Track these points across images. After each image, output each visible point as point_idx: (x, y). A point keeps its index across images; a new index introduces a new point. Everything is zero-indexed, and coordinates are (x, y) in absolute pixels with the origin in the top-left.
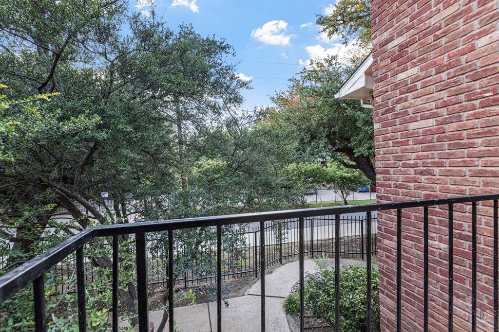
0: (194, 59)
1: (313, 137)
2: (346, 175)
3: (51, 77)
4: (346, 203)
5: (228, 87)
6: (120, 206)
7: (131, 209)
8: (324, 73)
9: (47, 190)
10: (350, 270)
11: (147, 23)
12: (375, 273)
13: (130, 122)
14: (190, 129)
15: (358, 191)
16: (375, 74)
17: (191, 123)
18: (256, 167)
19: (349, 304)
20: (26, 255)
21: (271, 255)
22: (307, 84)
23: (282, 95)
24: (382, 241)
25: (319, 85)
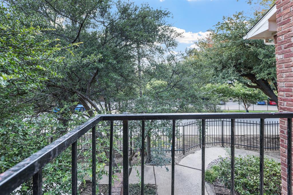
0: (150, 21)
1: (224, 67)
2: (248, 92)
3: (78, 36)
4: (248, 111)
5: (168, 37)
6: (108, 105)
7: (114, 107)
8: (233, 24)
9: (75, 94)
10: (254, 159)
11: (125, 3)
12: (274, 163)
13: (115, 59)
14: (145, 63)
15: (257, 104)
16: (278, 19)
17: (146, 59)
18: (186, 86)
19: (253, 183)
20: (65, 127)
21: (194, 142)
22: (221, 32)
23: (202, 40)
24: (284, 141)
25: (229, 32)
